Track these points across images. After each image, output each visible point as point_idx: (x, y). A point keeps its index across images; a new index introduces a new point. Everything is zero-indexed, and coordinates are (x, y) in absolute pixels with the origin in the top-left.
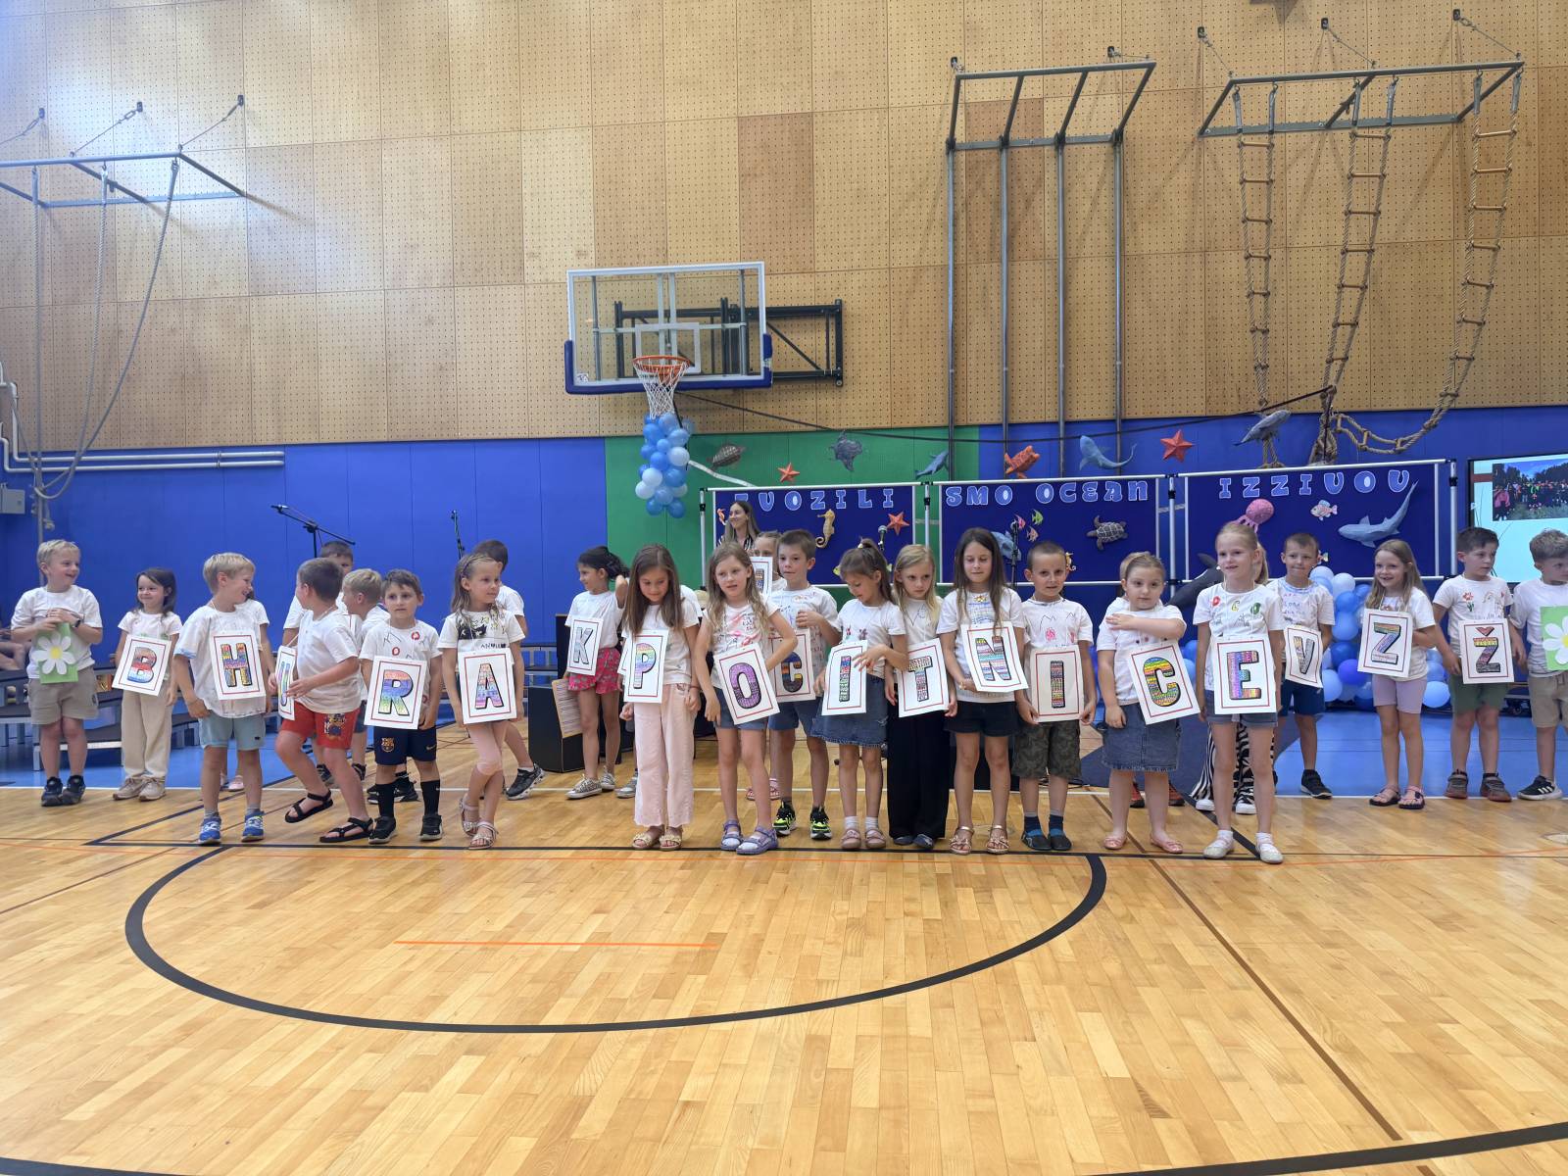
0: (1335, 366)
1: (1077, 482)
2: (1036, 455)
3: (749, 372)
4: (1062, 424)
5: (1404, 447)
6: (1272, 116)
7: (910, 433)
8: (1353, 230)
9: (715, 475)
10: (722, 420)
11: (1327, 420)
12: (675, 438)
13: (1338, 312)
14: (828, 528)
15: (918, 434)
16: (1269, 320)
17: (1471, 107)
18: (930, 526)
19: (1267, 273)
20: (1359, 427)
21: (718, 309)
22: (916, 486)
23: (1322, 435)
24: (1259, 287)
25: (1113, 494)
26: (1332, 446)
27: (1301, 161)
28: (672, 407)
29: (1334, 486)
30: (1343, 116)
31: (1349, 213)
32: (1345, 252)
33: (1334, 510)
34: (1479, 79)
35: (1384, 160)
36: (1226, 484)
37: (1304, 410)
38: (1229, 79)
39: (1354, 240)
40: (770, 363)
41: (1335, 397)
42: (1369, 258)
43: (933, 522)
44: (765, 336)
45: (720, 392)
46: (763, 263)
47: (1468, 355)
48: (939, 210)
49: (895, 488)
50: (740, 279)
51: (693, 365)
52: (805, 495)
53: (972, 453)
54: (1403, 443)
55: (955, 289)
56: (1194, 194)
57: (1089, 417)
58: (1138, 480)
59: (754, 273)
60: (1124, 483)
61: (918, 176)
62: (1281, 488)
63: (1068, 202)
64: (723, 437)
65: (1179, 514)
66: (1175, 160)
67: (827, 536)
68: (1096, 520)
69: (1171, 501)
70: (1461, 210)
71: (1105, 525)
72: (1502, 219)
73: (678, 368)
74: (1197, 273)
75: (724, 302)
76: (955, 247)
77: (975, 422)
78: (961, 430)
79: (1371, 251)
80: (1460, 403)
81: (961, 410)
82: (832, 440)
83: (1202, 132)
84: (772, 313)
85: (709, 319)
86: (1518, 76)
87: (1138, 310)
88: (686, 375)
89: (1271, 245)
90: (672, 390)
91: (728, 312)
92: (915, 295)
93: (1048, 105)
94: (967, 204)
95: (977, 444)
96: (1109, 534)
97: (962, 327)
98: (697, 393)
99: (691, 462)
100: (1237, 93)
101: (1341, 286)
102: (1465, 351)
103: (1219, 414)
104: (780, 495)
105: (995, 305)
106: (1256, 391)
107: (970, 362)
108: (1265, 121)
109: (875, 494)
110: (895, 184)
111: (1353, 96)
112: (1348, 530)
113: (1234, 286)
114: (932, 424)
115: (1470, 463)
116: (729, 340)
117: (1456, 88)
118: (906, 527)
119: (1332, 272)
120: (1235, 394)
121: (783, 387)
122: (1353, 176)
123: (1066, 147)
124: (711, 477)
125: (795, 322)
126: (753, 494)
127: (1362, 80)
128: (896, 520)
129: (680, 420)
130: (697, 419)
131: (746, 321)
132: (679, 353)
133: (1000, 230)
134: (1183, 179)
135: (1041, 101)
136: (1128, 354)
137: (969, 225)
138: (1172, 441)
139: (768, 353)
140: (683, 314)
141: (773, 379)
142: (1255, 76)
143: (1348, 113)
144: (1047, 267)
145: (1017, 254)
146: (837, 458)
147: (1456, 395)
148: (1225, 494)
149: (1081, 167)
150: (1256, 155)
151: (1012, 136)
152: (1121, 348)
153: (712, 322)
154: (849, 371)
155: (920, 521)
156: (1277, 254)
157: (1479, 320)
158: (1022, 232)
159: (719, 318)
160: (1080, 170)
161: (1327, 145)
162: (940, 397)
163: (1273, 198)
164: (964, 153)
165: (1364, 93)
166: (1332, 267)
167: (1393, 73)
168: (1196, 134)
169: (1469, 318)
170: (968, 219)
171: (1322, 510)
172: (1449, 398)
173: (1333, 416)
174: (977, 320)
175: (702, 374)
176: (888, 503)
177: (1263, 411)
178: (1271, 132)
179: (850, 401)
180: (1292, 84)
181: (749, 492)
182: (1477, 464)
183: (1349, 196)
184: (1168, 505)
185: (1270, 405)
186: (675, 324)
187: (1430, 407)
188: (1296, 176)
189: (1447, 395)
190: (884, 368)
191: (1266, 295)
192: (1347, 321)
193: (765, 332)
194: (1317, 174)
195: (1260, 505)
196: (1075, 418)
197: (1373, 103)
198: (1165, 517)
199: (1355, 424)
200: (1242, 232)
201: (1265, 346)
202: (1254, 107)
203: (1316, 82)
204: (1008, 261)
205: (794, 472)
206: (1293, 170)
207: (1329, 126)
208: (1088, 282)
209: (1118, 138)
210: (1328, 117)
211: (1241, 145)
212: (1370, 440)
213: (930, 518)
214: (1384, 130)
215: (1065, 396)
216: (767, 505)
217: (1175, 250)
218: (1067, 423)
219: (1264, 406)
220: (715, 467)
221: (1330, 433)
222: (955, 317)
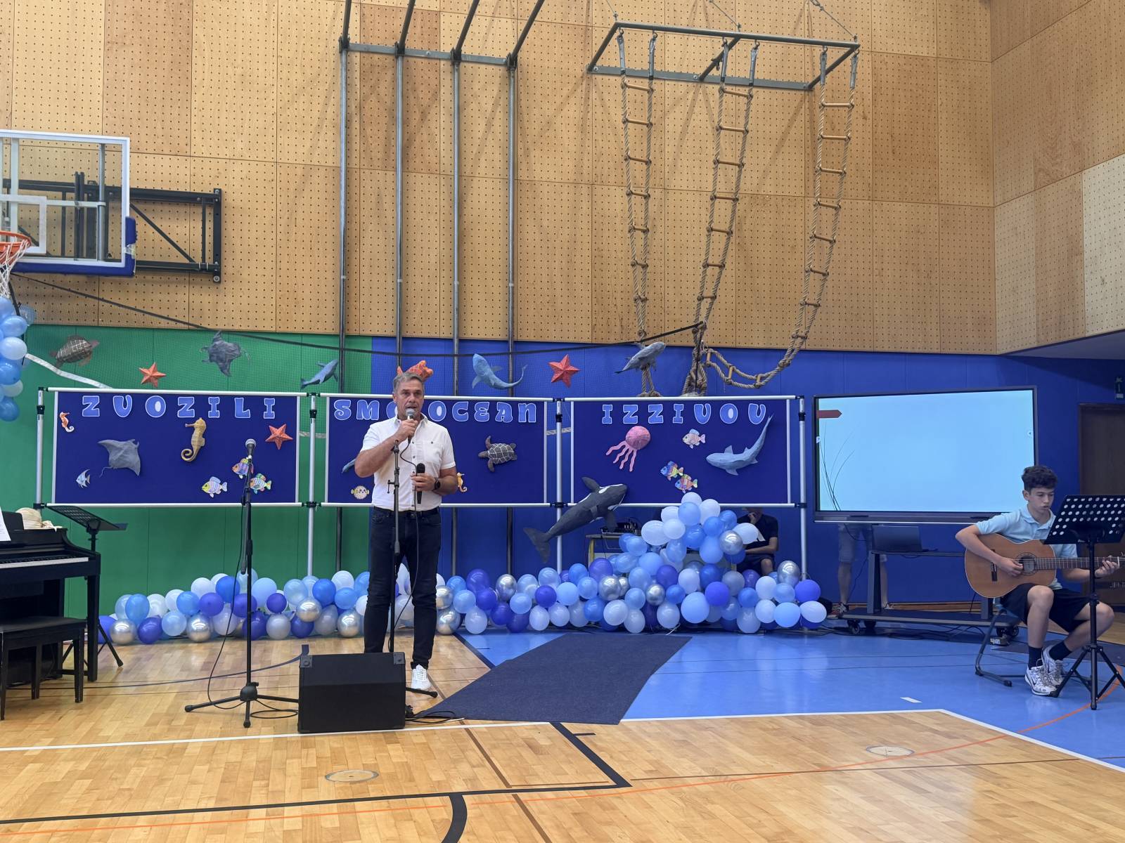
0: (705, 304)
1: (469, 401)
2: (429, 371)
3: (107, 257)
4: (456, 342)
5: (763, 383)
6: (652, 63)
7: (298, 339)
8: (721, 178)
9: (59, 372)
10: (72, 309)
11: (698, 354)
12: (9, 327)
13: (707, 254)
14: (197, 440)
15: (305, 340)
16: (649, 256)
17: (818, 79)
18: (316, 439)
19: (647, 210)
20: (725, 362)
21: (71, 184)
22: (301, 397)
23: (694, 368)
24: (640, 224)
25: (504, 415)
26: (702, 378)
27: (677, 109)
28: (6, 289)
29: (702, 416)
30: (714, 72)
31: (717, 162)
32: (714, 198)
33: (703, 439)
34: (824, 54)
35: (747, 117)
36: (607, 410)
37: (678, 343)
38: (615, 22)
39: (722, 189)
40: (133, 250)
41: (706, 332)
42: (735, 206)
43: (320, 436)
44: (127, 219)
45: (70, 278)
46: (128, 139)
47: (815, 302)
48: (330, 109)
49: (276, 397)
50: (100, 153)
51: (37, 244)
52: (171, 400)
53: (364, 364)
54: (762, 379)
55: (347, 193)
56: (583, 128)
57: (482, 337)
58: (527, 402)
59: (118, 149)
60: (514, 405)
61: (308, 71)
62: (656, 417)
63: (463, 120)
64: (74, 329)
65: (565, 437)
66: (565, 92)
67: (196, 448)
68: (487, 441)
69: (558, 424)
70: (811, 171)
71: (496, 446)
72: (841, 183)
73: (16, 247)
74: (585, 205)
75: (80, 177)
76: (348, 150)
77: (367, 333)
78: (353, 340)
79: (735, 200)
80: (808, 345)
81: (352, 320)
82: (206, 341)
83: (590, 69)
84: (137, 195)
85: (60, 194)
86: (855, 56)
87: (530, 233)
88: (27, 255)
89: (651, 185)
90: (8, 270)
91: (83, 188)
92: (305, 194)
93: (445, 19)
94: (361, 108)
95: (370, 354)
96: (499, 455)
97: (355, 233)
98: (41, 277)
99: (29, 356)
100: (621, 36)
101: (711, 230)
102: (813, 299)
103: (604, 342)
104: (139, 400)
105: (389, 213)
106: (636, 323)
107: (363, 269)
108: (646, 67)
109: (254, 403)
110: (284, 75)
111: (722, 55)
112: (715, 458)
113: (618, 220)
114: (321, 331)
115: (816, 399)
116: (84, 221)
117: (808, 59)
118: (290, 440)
119: (703, 216)
120: (618, 323)
121: (149, 277)
122: (721, 128)
123: (462, 64)
124: (56, 374)
125: (166, 208)
126: (106, 398)
127: (729, 40)
128: (278, 433)
129: (17, 307)
130: (40, 307)
131: (106, 200)
132: (20, 228)
133: (395, 139)
134: (573, 111)
135: (438, 13)
136: (520, 277)
137: (362, 129)
138: (559, 365)
139: (131, 238)
140: (25, 185)
141: (135, 268)
142: (638, 23)
143: (718, 69)
144: (443, 183)
145: (412, 165)
146: (211, 361)
147: (804, 338)
148: (607, 420)
149: (476, 86)
150: (639, 99)
151: (410, 44)
152: (513, 272)
153: (64, 198)
154: (228, 266)
155: (306, 433)
156: (656, 194)
157: (824, 272)
158: (417, 143)
159: (73, 195)
160: (476, 89)
161: (701, 97)
162: (330, 304)
163: (653, 141)
164: (358, 54)
165: (731, 53)
166: (703, 211)
167: (756, 38)
168: (585, 70)
169: (816, 269)
170: (362, 122)
171: (693, 438)
172: (799, 340)
173: (704, 350)
174: (371, 227)
175: (48, 255)
176: (270, 414)
177: (642, 341)
178: (651, 78)
179: (229, 299)
180: (671, 35)
181: (101, 395)
182: (821, 401)
183: (718, 146)
184: (555, 428)
185: (648, 336)
186: (16, 196)
187: (783, 347)
188: (673, 123)
189: (798, 337)
190: (269, 268)
191: (646, 231)
192: (717, 262)
193: (128, 215)
194: (692, 123)
195: (638, 432)
196: (468, 336)
197: (738, 64)
198: (552, 439)
199: (723, 359)
200: (625, 170)
201: (644, 280)
202: (635, 52)
203: (692, 37)
204: (402, 172)
205: (159, 374)
206: (671, 116)
207: (702, 79)
208: (483, 202)
209: (512, 62)
210: (701, 71)
211: (624, 86)
212: (736, 376)
213: (316, 431)
214: (747, 89)
215: (459, 312)
216: (123, 411)
217: (565, 180)
218: (461, 341)
219: (642, 337)
220: (59, 363)
221: (701, 366)
222: (347, 222)
